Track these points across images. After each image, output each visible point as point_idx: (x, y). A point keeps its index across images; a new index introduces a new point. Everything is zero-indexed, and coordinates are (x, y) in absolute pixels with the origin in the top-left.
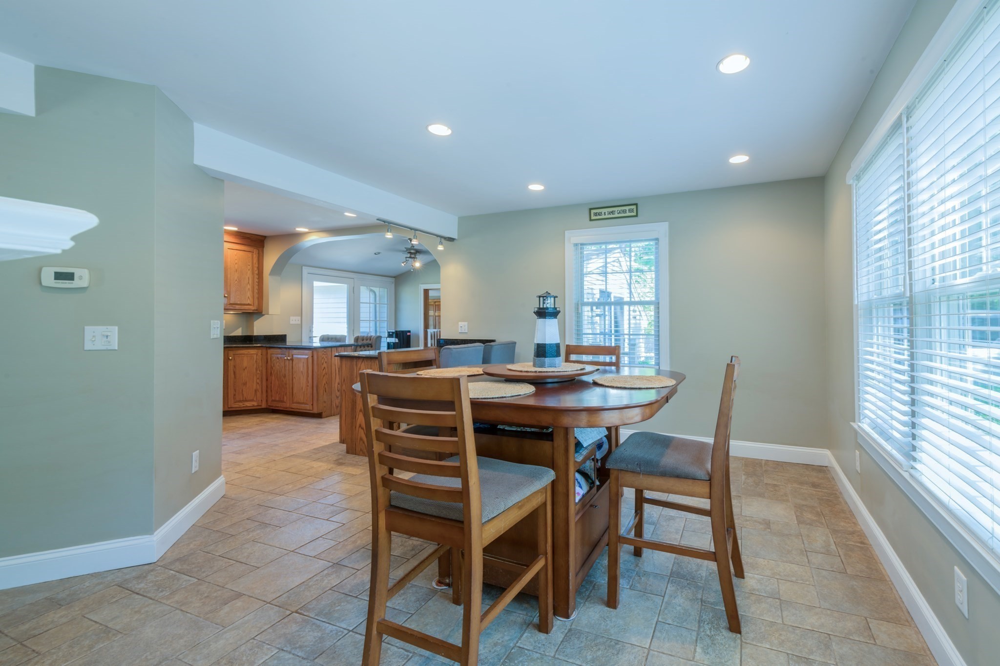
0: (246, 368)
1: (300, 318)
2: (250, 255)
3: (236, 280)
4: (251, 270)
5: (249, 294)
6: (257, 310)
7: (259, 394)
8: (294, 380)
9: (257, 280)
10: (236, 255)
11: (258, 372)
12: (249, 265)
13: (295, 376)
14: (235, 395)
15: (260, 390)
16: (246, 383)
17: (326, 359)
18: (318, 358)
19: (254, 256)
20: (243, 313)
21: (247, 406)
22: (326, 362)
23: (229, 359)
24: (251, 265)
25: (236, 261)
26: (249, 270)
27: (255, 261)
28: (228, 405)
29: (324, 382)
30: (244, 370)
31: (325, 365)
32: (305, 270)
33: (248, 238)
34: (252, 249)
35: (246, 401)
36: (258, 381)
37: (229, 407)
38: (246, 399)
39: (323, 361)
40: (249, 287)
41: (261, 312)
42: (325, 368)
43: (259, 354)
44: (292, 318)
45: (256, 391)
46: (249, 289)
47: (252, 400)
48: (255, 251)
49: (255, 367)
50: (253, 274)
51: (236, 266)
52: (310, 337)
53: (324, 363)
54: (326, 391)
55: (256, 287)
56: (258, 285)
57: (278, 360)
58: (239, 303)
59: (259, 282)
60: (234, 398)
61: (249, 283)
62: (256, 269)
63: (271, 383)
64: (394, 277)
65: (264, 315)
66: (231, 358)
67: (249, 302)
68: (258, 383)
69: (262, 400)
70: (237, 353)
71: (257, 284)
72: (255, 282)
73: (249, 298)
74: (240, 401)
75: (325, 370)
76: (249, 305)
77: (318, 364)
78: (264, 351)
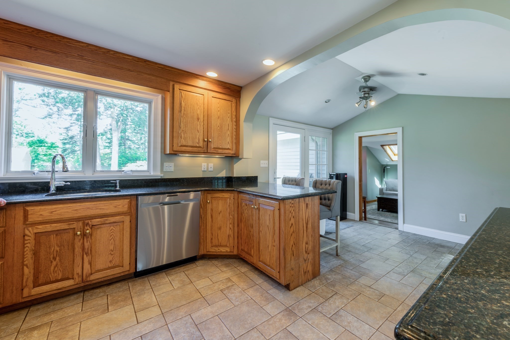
0: (221, 212)
1: (267, 161)
2: (229, 103)
3: (219, 126)
4: (230, 117)
5: (229, 139)
6: (235, 154)
7: (231, 239)
8: (261, 234)
9: (235, 127)
10: (218, 103)
11: (231, 217)
12: (229, 113)
13: (261, 229)
14: (212, 239)
15: (232, 236)
16: (221, 227)
17: (293, 213)
18: (285, 213)
19: (233, 105)
20: (226, 156)
21: (221, 252)
22: (293, 217)
23: (207, 202)
24: (230, 113)
25: (219, 109)
26: (229, 117)
27: (233, 110)
28: (206, 249)
29: (292, 243)
30: (219, 214)
31: (292, 221)
32: (272, 121)
33: (228, 88)
34: (232, 98)
35: (221, 246)
36: (231, 225)
37: (207, 251)
38: (220, 244)
39: (290, 216)
40: (229, 133)
41: (238, 156)
42: (292, 224)
43: (232, 198)
44: (262, 162)
45: (229, 236)
46: (229, 135)
47: (226, 246)
48: (234, 100)
49: (228, 212)
50: (232, 121)
51: (219, 113)
52: (275, 178)
53: (292, 217)
54: (293, 255)
55: (234, 133)
56: (236, 132)
57: (246, 207)
58: (220, 147)
59: (236, 129)
60: (211, 242)
61: (228, 129)
62: (234, 117)
63: (241, 230)
64: (332, 129)
65: (241, 159)
66: (208, 201)
67: (228, 147)
68: (231, 228)
69: (234, 247)
70: (213, 196)
71: (235, 130)
72: (234, 128)
73: (228, 142)
74: (216, 246)
75: (292, 227)
76: (228, 149)
77: (285, 220)
78: (236, 194)
